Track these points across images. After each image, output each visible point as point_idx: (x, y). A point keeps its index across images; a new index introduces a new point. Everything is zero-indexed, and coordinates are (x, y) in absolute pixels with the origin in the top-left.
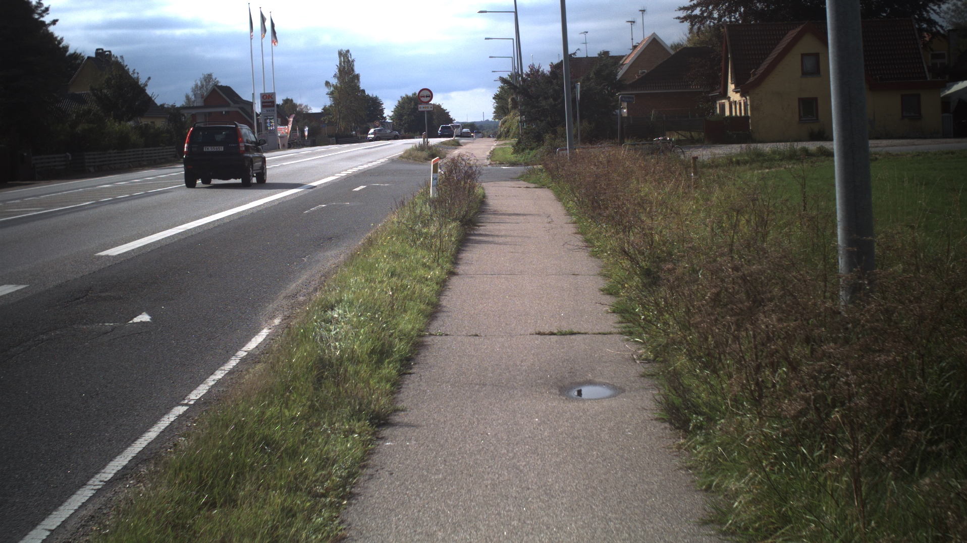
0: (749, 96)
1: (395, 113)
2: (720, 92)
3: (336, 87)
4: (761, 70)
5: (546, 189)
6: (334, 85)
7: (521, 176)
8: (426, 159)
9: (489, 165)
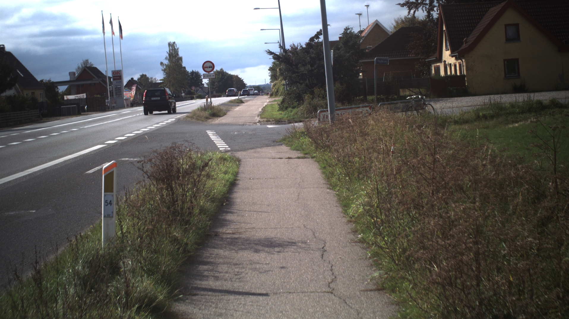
2: (435, 58)
3: (167, 66)
4: (472, 38)
5: (310, 160)
6: (166, 64)
7: (284, 140)
8: (207, 118)
9: (258, 122)
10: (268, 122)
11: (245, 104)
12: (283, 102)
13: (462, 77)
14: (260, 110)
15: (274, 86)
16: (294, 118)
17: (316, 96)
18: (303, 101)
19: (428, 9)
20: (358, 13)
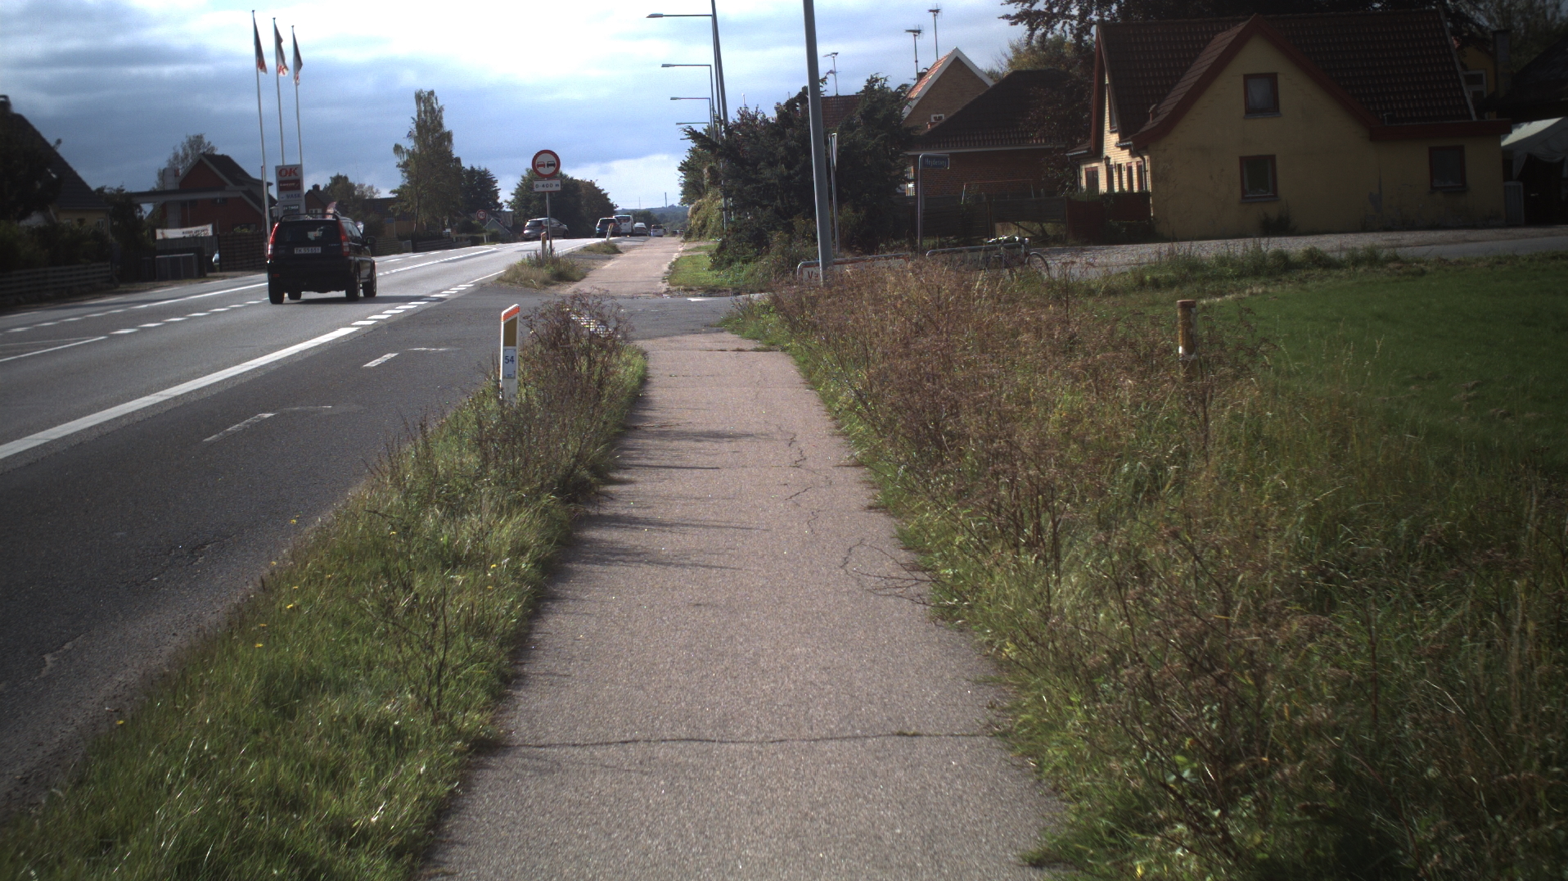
0: (1148, 154)
1: (516, 197)
2: (1089, 149)
3: (412, 154)
4: (1168, 106)
5: (780, 354)
6: (408, 150)
7: (727, 321)
8: (546, 283)
9: (665, 293)
10: (689, 290)
11: (626, 255)
12: (722, 248)
13: (1143, 195)
14: (665, 268)
15: (696, 211)
16: (746, 285)
17: (797, 236)
18: (768, 245)
19: (1077, 29)
20: (913, 29)
